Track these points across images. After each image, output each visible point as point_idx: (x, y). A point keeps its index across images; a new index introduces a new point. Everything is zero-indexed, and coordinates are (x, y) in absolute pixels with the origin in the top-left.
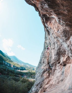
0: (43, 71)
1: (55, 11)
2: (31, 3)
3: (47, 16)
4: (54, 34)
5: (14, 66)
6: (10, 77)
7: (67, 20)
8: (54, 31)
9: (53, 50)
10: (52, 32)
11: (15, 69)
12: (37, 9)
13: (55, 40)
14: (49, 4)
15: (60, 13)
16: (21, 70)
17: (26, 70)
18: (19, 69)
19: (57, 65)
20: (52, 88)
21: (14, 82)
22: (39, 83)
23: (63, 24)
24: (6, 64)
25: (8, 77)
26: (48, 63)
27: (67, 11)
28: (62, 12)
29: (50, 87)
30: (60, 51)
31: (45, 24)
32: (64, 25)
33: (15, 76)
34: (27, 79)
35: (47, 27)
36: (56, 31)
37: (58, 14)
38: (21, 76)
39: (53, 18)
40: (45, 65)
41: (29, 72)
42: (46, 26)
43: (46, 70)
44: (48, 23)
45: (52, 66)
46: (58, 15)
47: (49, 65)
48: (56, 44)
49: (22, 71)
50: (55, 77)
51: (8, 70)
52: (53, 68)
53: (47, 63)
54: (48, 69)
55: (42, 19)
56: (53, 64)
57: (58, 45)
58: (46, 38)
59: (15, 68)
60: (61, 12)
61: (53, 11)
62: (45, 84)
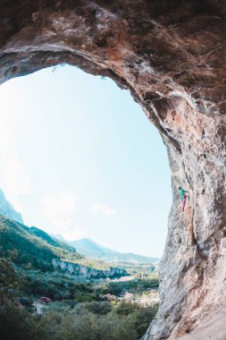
0: (180, 268)
1: (176, 77)
2: (99, 68)
3: (159, 96)
4: (193, 148)
5: (89, 270)
6: (80, 304)
7: (220, 96)
8: (191, 138)
9: (201, 195)
10: (187, 144)
11: (94, 280)
12: (122, 82)
13: (203, 164)
14: (151, 60)
15: (194, 78)
16: (111, 277)
17: (129, 275)
18: (104, 277)
19: (221, 242)
20: (211, 318)
21: (92, 316)
22: (172, 308)
23: (211, 111)
24: (63, 266)
25: (72, 307)
26: (195, 241)
27: (211, 66)
28: (199, 73)
29: (206, 315)
30: (222, 196)
31: (161, 122)
32: (216, 113)
33: (96, 300)
34: (132, 302)
35: (169, 131)
36: (198, 136)
37: (188, 84)
38: (114, 297)
39: (179, 98)
40: (184, 250)
41: (140, 280)
42: (165, 126)
43: (191, 265)
44: (169, 117)
45: (208, 248)
46: (189, 87)
47: (198, 247)
48: (206, 176)
49: (116, 280)
50: (217, 282)
51: (71, 285)
52: (211, 253)
53: (190, 243)
54: (196, 259)
55: (147, 108)
56: (208, 241)
57: (212, 178)
58: (172, 163)
59: (92, 276)
60: (195, 75)
61: (171, 79)
62: (191, 307)
